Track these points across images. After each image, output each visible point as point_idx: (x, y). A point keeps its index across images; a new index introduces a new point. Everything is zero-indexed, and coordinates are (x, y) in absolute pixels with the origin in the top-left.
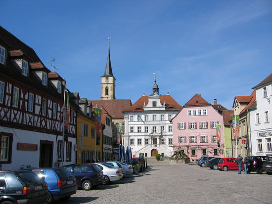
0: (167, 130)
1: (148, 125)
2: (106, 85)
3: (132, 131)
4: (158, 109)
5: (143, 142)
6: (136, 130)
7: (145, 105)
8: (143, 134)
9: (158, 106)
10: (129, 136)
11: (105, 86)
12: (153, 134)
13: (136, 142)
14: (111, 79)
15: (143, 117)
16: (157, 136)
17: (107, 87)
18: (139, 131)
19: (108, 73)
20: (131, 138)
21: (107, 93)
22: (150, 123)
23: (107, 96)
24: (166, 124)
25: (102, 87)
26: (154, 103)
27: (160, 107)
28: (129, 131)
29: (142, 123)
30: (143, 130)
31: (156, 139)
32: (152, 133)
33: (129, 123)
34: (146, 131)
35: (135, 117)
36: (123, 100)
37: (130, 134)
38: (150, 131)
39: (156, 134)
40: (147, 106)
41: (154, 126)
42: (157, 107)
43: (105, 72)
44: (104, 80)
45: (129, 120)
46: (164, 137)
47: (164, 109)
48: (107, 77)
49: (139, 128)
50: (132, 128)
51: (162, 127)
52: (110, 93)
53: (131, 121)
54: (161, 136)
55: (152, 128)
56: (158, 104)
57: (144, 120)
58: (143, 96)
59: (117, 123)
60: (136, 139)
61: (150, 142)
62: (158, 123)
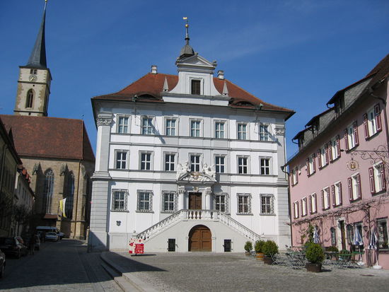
0: (234, 170)
1: (175, 150)
2: (30, 86)
3: (120, 166)
4: (207, 102)
5: (157, 202)
6: (133, 161)
7: (166, 86)
8: (158, 176)
9: (207, 94)
10: (112, 181)
11: (26, 87)
12: (191, 179)
13: (132, 201)
14: (41, 75)
15: (159, 122)
16: (203, 184)
17: (31, 91)
18: (145, 167)
19: (36, 60)
20: (119, 186)
21: (29, 103)
22: (182, 142)
23: (29, 109)
24: (231, 150)
25: (20, 90)
26: (196, 85)
27: (212, 98)
28: (112, 165)
29: (158, 141)
30: (157, 162)
31: (199, 195)
32: (188, 175)
33: (115, 138)
34: (169, 167)
35: (135, 122)
36: (66, 120)
37: (114, 174)
38: (181, 167)
39: (202, 179)
40: (173, 91)
41: (195, 152)
42: (205, 98)
43: (31, 58)
44: (25, 74)
45: (114, 129)
46: (225, 189)
47: (226, 103)
48: (34, 69)
49: (145, 156)
50: (121, 155)
51: (219, 159)
52: (38, 103)
53: (119, 133)
54: (215, 186)
55: (188, 159)
56: (208, 88)
57: (161, 133)
58: (150, 74)
59: (49, 170)
60: (133, 190)
61: (180, 202)
62: (207, 143)
